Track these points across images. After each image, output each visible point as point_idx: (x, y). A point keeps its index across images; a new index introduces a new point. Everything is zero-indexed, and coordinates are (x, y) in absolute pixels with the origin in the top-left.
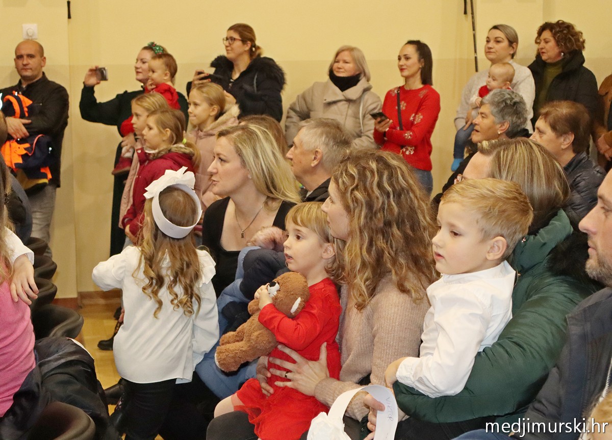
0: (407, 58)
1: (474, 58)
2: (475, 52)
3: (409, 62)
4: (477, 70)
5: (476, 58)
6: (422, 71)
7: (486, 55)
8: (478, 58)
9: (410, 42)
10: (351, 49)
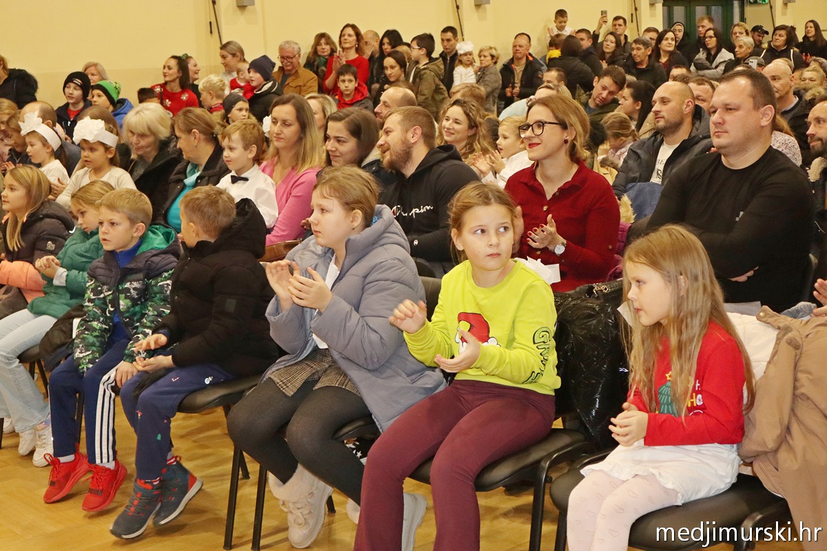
0: (170, 68)
3: (171, 72)
6: (180, 80)
9: (174, 57)
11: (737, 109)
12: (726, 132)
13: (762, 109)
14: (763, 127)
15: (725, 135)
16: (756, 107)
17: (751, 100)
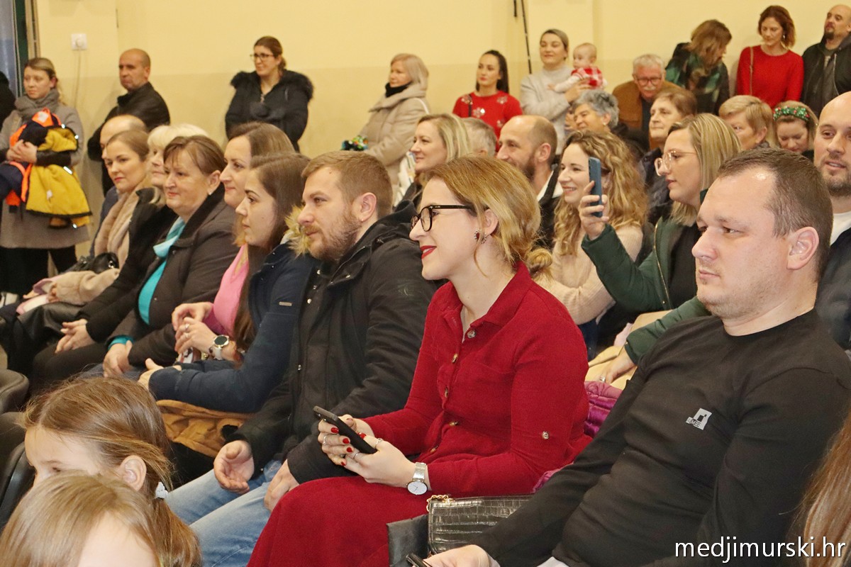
0: (490, 68)
1: (527, 61)
2: (529, 54)
4: (530, 72)
5: (529, 62)
7: (542, 60)
8: (532, 61)
10: (405, 57)
11: (743, 232)
12: (718, 275)
13: (793, 236)
14: (792, 270)
15: (717, 280)
16: (781, 231)
17: (770, 216)
